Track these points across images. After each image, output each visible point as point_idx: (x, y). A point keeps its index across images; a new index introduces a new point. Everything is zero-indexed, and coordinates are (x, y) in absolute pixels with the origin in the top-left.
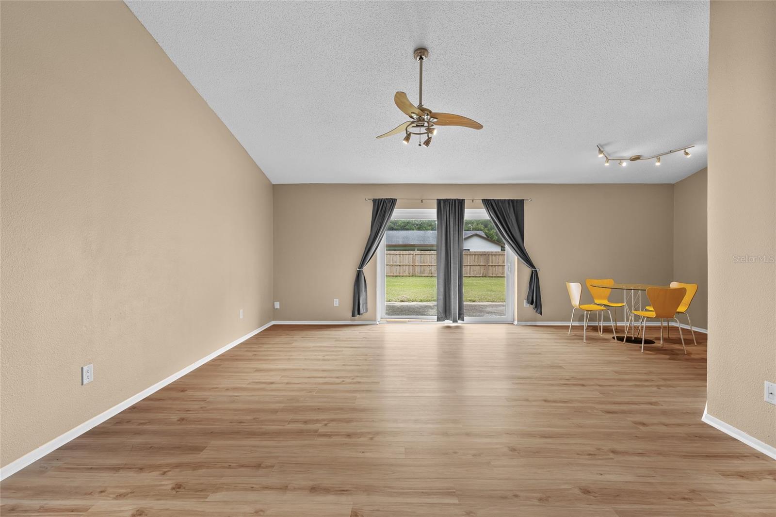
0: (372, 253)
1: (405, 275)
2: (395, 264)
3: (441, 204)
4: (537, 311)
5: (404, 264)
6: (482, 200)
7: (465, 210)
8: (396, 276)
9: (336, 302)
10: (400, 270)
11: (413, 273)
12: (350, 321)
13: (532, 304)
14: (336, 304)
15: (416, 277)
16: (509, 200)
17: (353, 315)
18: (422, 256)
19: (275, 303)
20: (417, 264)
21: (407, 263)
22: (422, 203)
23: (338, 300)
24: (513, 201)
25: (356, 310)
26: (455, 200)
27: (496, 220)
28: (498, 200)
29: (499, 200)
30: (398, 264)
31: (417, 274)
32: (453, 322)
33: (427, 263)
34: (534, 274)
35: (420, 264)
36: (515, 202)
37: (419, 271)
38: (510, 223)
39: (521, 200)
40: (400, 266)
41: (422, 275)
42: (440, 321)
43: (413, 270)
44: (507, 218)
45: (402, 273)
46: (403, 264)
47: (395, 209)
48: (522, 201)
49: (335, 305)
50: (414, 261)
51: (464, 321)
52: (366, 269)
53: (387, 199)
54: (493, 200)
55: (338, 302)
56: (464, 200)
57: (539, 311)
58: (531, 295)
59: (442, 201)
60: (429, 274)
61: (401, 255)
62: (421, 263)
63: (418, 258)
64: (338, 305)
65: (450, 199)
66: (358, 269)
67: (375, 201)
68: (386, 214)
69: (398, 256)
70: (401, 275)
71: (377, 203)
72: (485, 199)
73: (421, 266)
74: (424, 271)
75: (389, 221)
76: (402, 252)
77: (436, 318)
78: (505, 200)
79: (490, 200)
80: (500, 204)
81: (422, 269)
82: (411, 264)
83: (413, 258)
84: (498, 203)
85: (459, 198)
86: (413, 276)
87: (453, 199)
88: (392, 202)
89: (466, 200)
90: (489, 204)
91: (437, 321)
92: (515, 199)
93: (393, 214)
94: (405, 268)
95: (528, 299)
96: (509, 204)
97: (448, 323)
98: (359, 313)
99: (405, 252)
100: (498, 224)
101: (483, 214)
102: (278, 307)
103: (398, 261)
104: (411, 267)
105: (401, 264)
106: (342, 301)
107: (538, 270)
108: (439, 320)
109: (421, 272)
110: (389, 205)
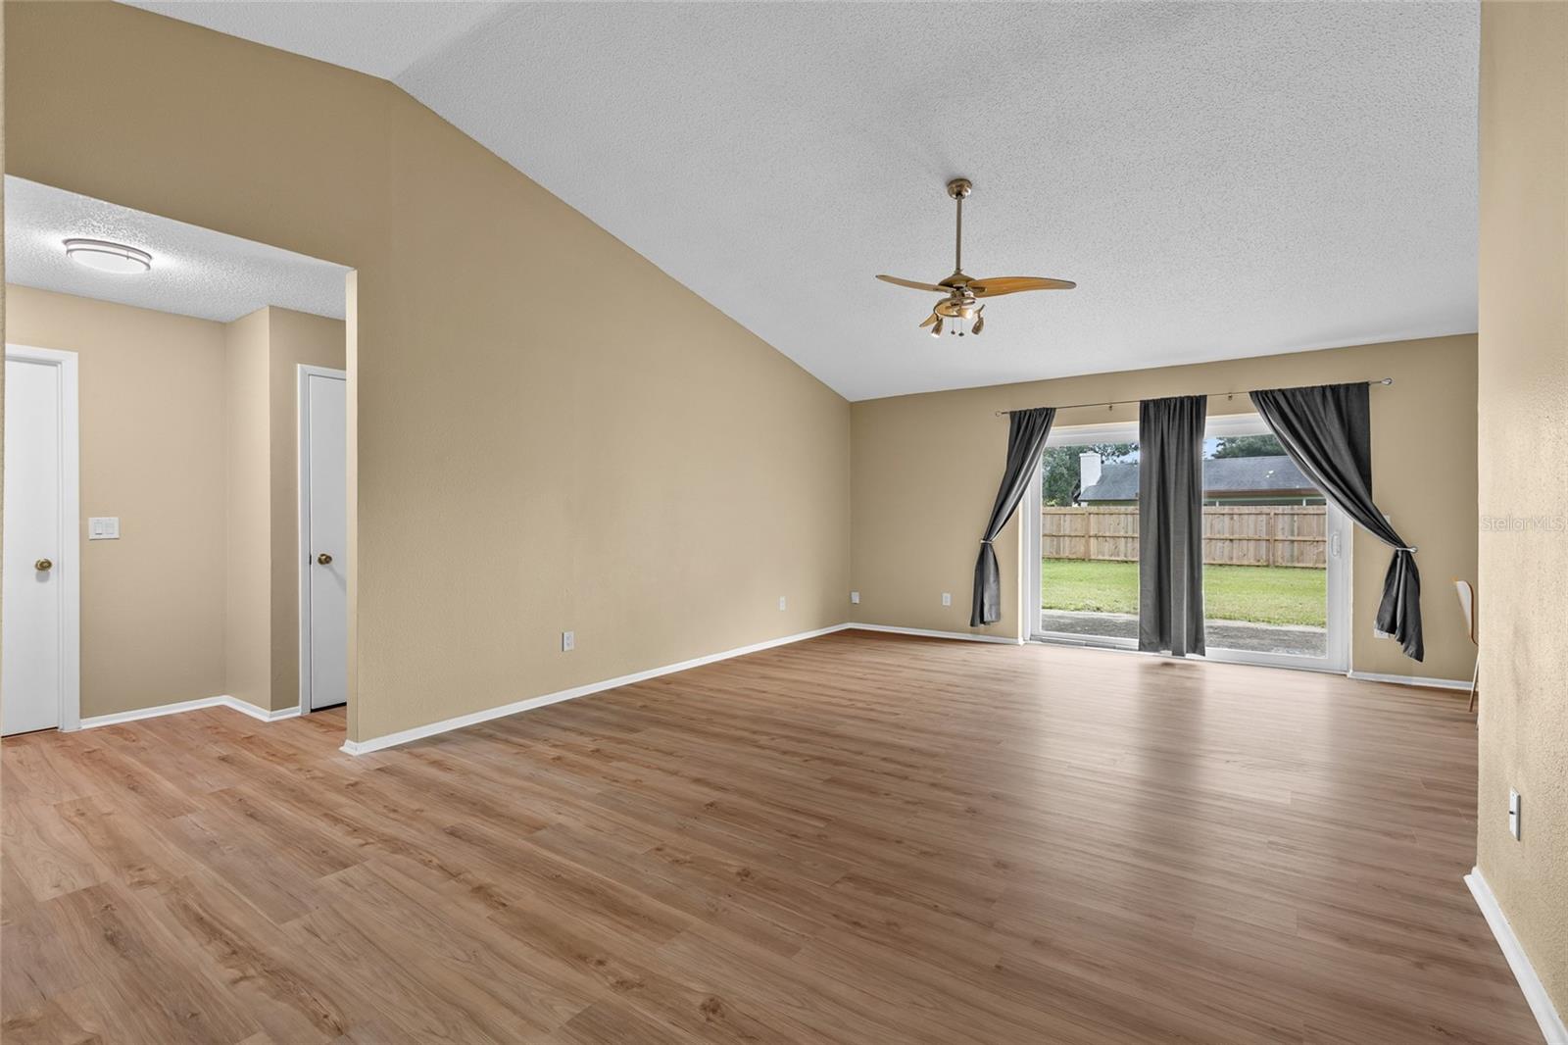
0: (1008, 513)
1: (1246, 563)
2: (1218, 536)
3: (1150, 412)
4: (1406, 649)
5: (1244, 536)
6: (1251, 393)
7: (1207, 417)
8: (1221, 565)
9: (947, 599)
10: (1231, 551)
11: (1268, 560)
12: (969, 635)
13: (1392, 629)
14: (946, 602)
15: (1281, 571)
16: (1324, 388)
17: (973, 624)
18: (1296, 517)
19: (853, 594)
20: (1280, 537)
21: (1251, 536)
22: (1110, 412)
23: (949, 595)
24: (1334, 389)
25: (978, 616)
26: (1182, 400)
27: (1286, 436)
28: (1293, 391)
29: (1295, 389)
30: (1227, 536)
31: (1280, 562)
32: (1173, 654)
33: (1309, 535)
34: (1399, 560)
35: (1290, 538)
36: (1342, 391)
37: (1287, 555)
38: (1326, 440)
39: (1360, 385)
40: (1231, 540)
41: (1297, 565)
42: (1145, 650)
43: (1268, 551)
44: (1319, 427)
45: (1238, 559)
46: (1242, 536)
47: (1052, 428)
48: (1363, 389)
49: (944, 604)
50: (1271, 529)
51: (1204, 655)
52: (998, 541)
53: (1035, 410)
54: (1279, 390)
55: (949, 600)
56: (1206, 396)
57: (1412, 649)
58: (1390, 609)
59: (1151, 405)
60: (1316, 562)
61: (1235, 517)
62: (1293, 535)
63: (1282, 523)
64: (949, 604)
65: (1170, 399)
66: (982, 541)
67: (1013, 414)
68: (1034, 438)
69: (1227, 518)
70: (1235, 562)
71: (1017, 420)
72: (1257, 392)
73: (1293, 541)
74: (1302, 554)
75: (1042, 449)
76: (1236, 509)
77: (1138, 644)
78: (1313, 388)
79: (1272, 392)
80: (1299, 398)
81: (1296, 549)
82: (1265, 537)
83: (1268, 523)
84: (1294, 395)
85: (1192, 395)
86: (1267, 566)
87: (1176, 398)
88: (1047, 415)
89: (1208, 398)
90: (1265, 400)
91: (1140, 650)
92: (1342, 383)
93: (1049, 437)
94: (1245, 549)
95: (1379, 619)
96: (1324, 396)
97: (1166, 655)
98: (982, 621)
99: (1245, 509)
100: (1293, 445)
101: (1257, 424)
102: (858, 602)
103: (1226, 530)
104: (1264, 543)
105: (1236, 536)
106: (955, 597)
107: (1411, 550)
108: (1142, 647)
109: (1292, 556)
110: (1039, 421)
